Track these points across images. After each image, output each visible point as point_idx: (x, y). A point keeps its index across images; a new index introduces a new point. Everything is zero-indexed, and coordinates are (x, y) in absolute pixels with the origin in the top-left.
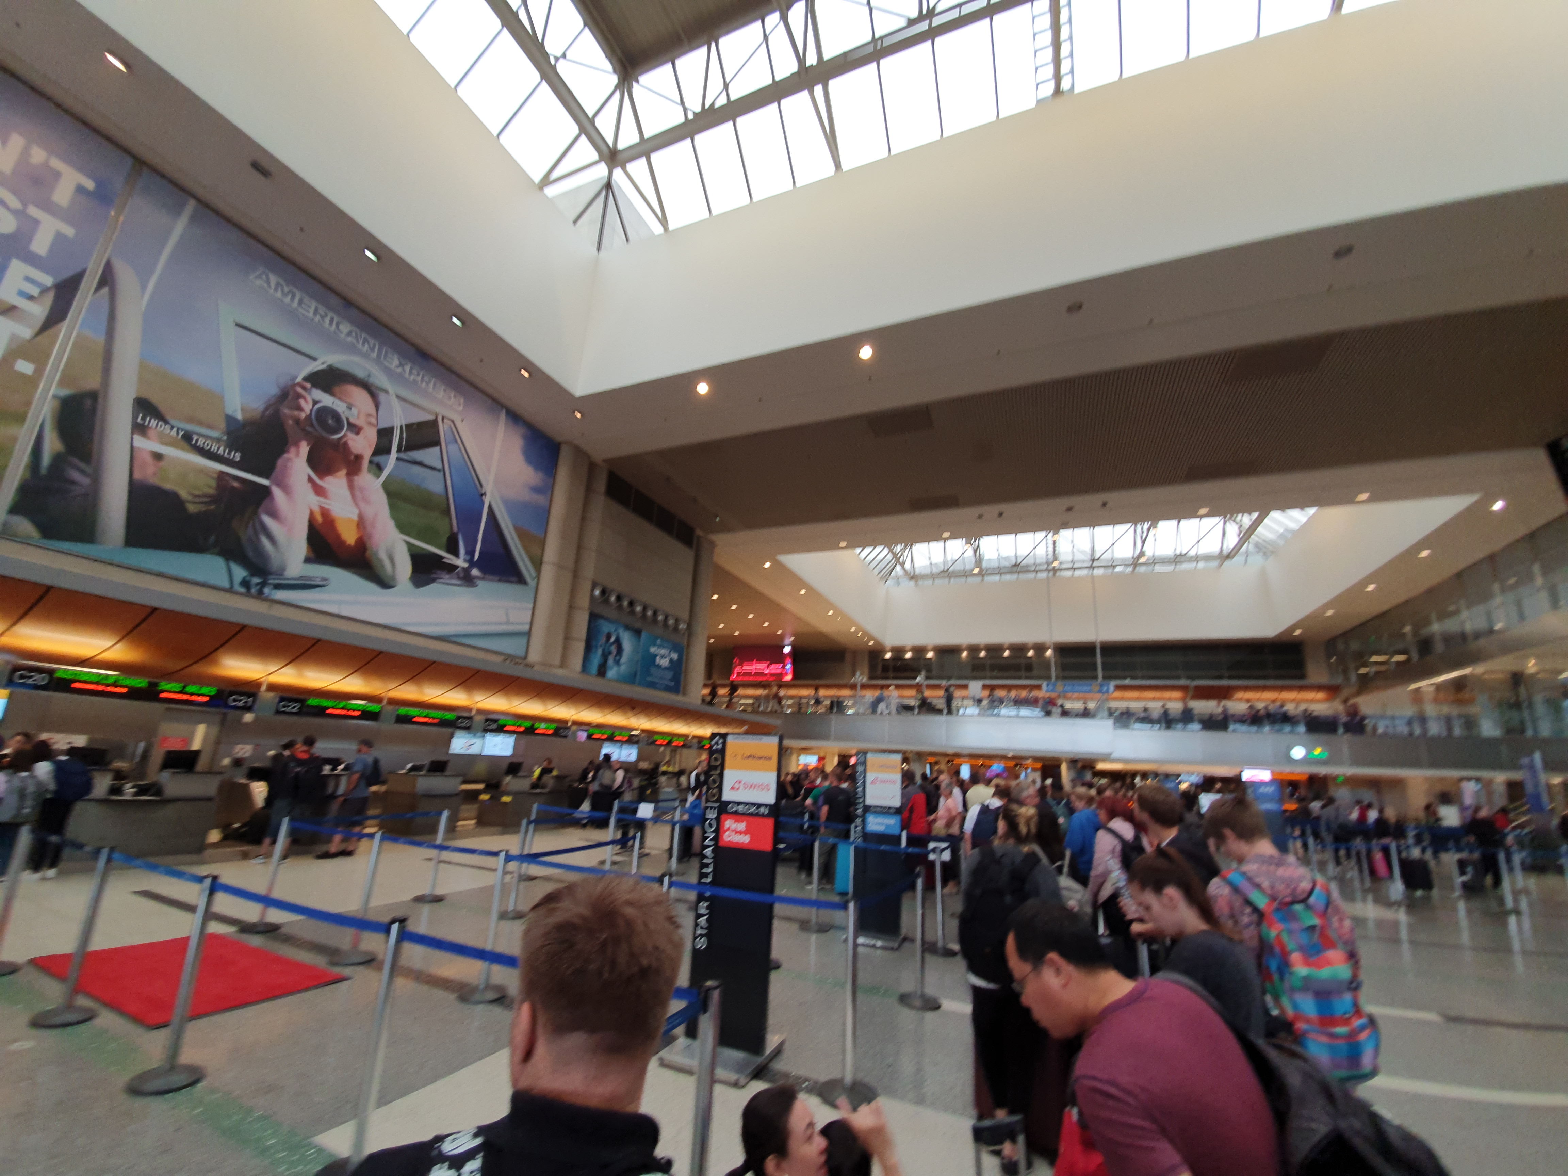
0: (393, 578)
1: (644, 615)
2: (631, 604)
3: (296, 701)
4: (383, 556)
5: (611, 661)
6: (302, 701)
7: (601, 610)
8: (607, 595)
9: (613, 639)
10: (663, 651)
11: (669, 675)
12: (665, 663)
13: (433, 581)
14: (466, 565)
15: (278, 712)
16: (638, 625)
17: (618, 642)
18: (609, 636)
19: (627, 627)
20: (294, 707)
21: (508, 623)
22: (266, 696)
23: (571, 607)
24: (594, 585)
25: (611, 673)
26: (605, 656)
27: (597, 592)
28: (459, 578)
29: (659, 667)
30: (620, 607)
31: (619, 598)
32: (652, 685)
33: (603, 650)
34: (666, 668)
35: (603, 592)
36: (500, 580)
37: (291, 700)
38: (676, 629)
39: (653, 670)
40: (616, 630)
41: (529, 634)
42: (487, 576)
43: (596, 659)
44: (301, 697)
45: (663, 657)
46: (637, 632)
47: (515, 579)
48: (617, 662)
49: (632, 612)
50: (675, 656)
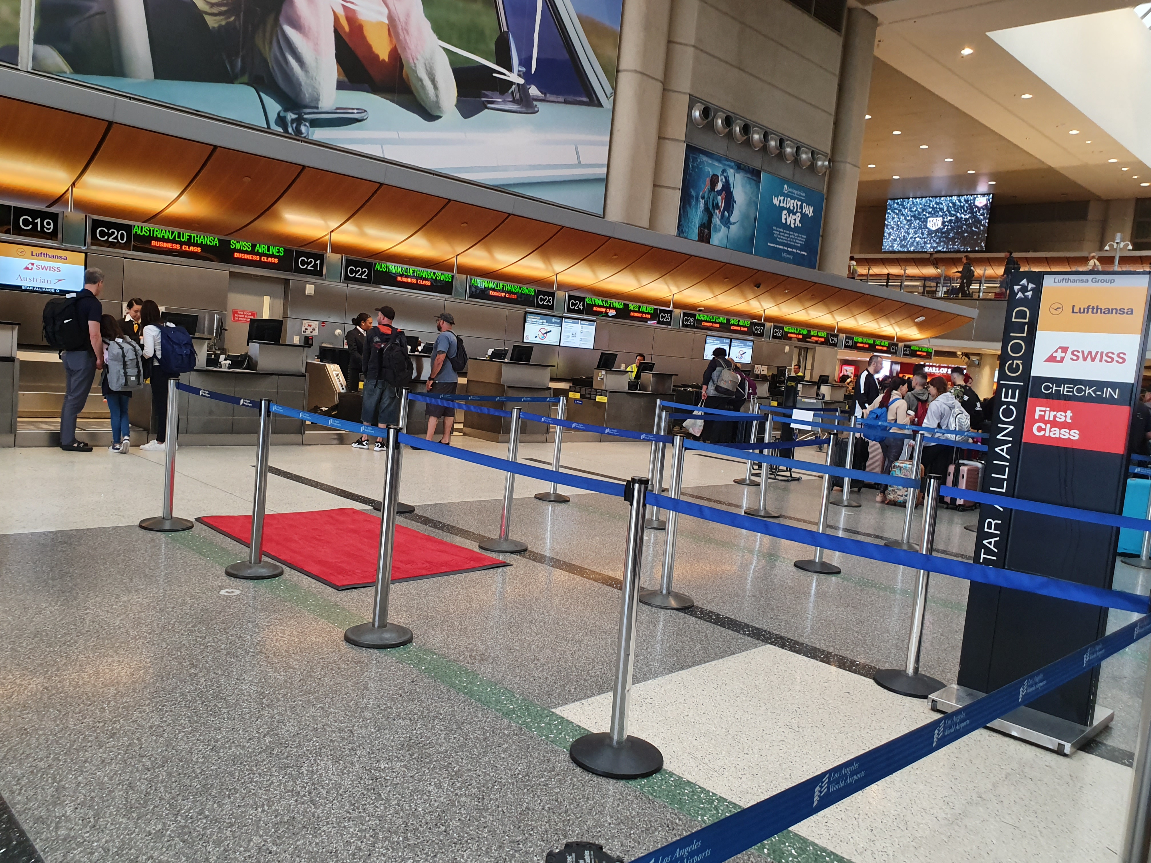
0: (437, 105)
1: (765, 148)
2: (746, 129)
3: (363, 264)
4: (422, 74)
5: (716, 220)
6: (369, 266)
7: (703, 141)
8: (709, 119)
9: (719, 186)
10: (791, 203)
11: (800, 239)
12: (793, 220)
13: (484, 106)
14: (521, 81)
15: (347, 278)
16: (756, 164)
17: (727, 188)
18: (714, 181)
19: (740, 167)
20: (362, 273)
21: (579, 165)
22: (333, 258)
23: (661, 138)
24: (693, 101)
25: (718, 237)
26: (709, 213)
27: (697, 114)
28: (514, 101)
29: (786, 227)
30: (730, 135)
31: (728, 121)
32: (775, 255)
33: (706, 204)
34: (796, 229)
35: (706, 112)
36: (566, 102)
37: (356, 264)
38: (812, 167)
39: (777, 232)
40: (724, 171)
41: (606, 181)
42: (550, 97)
43: (697, 216)
44: (368, 260)
45: (790, 211)
46: (755, 174)
47: (585, 99)
48: (726, 222)
49: (748, 143)
50: (809, 211)
